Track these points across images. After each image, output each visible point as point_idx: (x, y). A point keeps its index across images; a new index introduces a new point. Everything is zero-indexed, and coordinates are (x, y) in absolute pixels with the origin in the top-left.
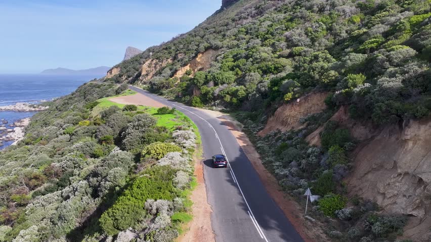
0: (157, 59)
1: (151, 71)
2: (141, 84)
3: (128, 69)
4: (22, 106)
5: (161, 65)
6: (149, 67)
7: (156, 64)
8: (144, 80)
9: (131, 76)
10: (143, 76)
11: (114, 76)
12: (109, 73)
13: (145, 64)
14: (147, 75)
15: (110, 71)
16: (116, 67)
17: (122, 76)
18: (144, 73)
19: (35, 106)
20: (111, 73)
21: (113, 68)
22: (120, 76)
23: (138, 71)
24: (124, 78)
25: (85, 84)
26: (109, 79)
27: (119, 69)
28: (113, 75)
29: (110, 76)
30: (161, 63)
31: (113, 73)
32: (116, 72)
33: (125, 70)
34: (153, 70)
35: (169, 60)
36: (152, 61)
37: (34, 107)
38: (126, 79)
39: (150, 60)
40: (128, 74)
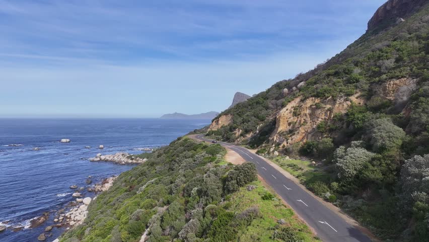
0: (317, 96)
1: (301, 125)
2: (276, 153)
3: (245, 117)
4: (121, 157)
5: (330, 110)
6: (295, 114)
7: (315, 108)
8: (285, 143)
9: (251, 130)
10: (281, 134)
11: (222, 127)
12: (214, 123)
13: (284, 109)
14: (291, 132)
15: (217, 119)
16: (226, 113)
17: (235, 129)
18: (283, 127)
19: (133, 157)
20: (217, 122)
21: (220, 116)
22: (232, 129)
23: (262, 120)
24: (238, 132)
25: (179, 139)
26: (213, 132)
27: (230, 117)
28: (220, 126)
29: (215, 128)
30: (328, 106)
31: (220, 122)
32: (224, 121)
33: (240, 120)
34: (305, 122)
35: (353, 98)
36: (302, 101)
37: (132, 159)
38: (241, 135)
39: (298, 100)
40: (246, 125)
